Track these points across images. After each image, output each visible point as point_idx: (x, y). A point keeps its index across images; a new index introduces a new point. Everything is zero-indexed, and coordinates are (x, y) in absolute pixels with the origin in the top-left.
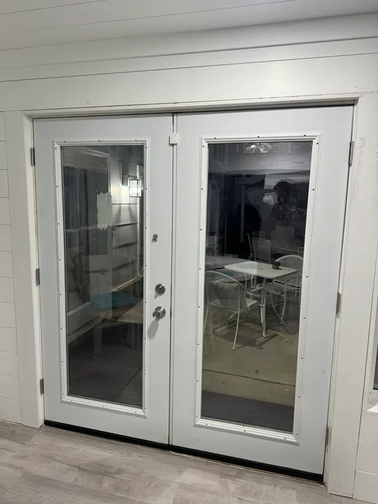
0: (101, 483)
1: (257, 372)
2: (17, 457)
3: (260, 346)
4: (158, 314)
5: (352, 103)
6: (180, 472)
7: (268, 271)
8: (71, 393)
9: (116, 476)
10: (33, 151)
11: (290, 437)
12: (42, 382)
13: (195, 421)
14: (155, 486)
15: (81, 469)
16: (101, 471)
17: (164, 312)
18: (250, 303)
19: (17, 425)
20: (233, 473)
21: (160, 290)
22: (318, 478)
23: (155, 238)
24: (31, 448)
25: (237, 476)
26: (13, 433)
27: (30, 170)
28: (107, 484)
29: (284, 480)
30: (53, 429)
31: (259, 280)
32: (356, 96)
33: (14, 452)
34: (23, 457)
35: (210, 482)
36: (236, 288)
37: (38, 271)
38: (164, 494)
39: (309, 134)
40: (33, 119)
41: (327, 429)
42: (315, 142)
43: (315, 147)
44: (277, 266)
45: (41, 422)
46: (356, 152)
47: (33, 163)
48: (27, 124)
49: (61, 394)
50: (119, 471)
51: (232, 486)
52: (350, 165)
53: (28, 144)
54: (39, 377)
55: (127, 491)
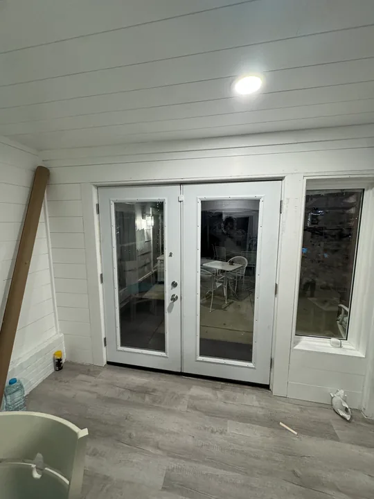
0: (144, 398)
1: (224, 324)
2: (92, 386)
3: (225, 309)
4: (174, 299)
5: (281, 179)
6: (189, 389)
7: (227, 267)
8: (122, 345)
9: (153, 393)
10: (98, 205)
11: (250, 365)
12: (105, 339)
13: (196, 358)
14: (176, 398)
15: (132, 391)
16: (143, 391)
17: (177, 297)
18: (218, 285)
19: (90, 365)
20: (219, 386)
21: (174, 285)
22: (267, 387)
23: (171, 255)
24: (101, 380)
25: (222, 389)
26: (89, 370)
27: (96, 216)
28: (147, 399)
29: (248, 389)
30: (113, 366)
31: (223, 271)
32: (283, 175)
33: (91, 382)
34: (96, 385)
35: (206, 393)
36: (211, 278)
37: (101, 275)
38: (182, 403)
39: (258, 196)
40: (98, 187)
41: (271, 360)
42: (261, 200)
43: (261, 203)
44: (232, 263)
45: (105, 363)
46: (284, 206)
47: (98, 212)
48: (94, 190)
49: (117, 346)
50: (154, 390)
51: (220, 395)
52: (281, 213)
53: (95, 202)
54: (103, 337)
55: (160, 402)
